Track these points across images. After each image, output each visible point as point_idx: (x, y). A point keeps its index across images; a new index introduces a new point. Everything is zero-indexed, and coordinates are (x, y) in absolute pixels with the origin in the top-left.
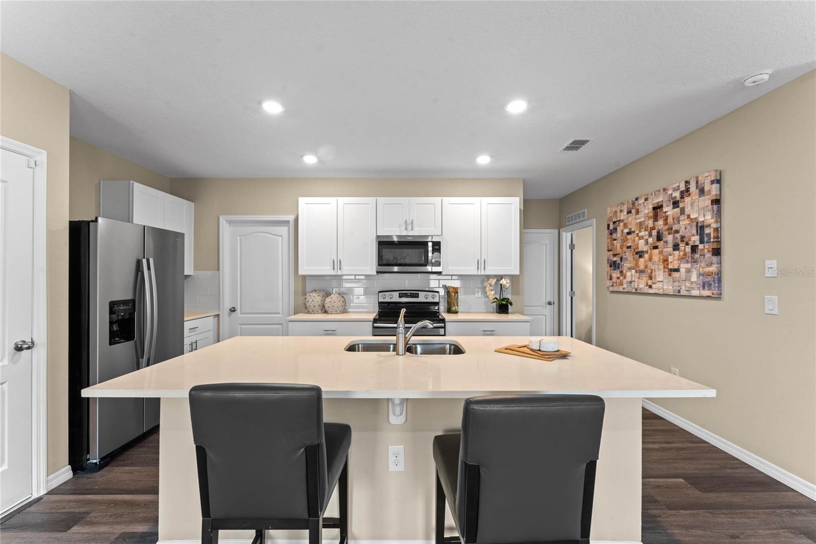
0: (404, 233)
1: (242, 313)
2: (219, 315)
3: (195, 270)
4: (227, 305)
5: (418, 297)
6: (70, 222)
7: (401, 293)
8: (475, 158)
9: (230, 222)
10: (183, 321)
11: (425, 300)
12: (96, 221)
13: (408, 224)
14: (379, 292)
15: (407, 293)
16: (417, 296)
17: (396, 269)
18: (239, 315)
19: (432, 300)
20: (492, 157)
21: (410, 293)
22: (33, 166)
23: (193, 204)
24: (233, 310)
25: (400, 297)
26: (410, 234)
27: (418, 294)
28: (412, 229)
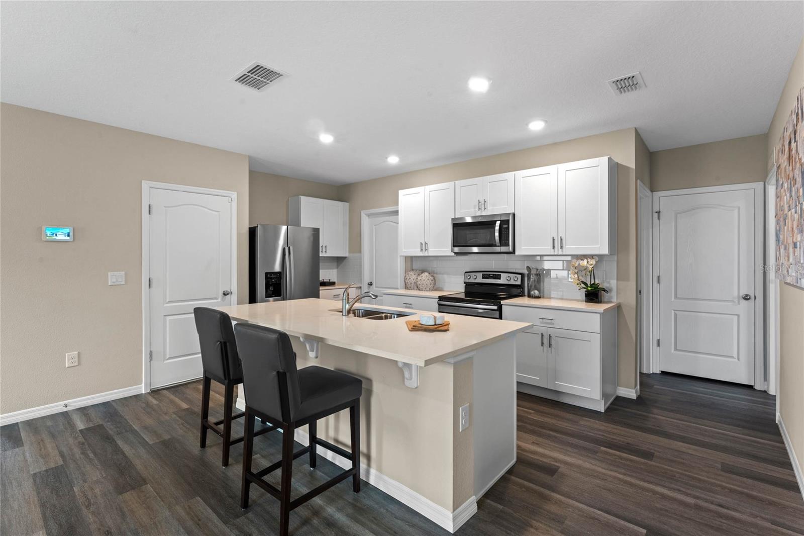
0: (479, 214)
1: (376, 287)
2: (361, 287)
3: (350, 252)
4: (367, 280)
5: (500, 279)
6: (250, 228)
7: (485, 274)
8: (527, 124)
9: (369, 215)
10: (319, 290)
11: (507, 282)
12: (258, 227)
13: (482, 204)
14: (466, 272)
15: (490, 274)
16: (499, 277)
17: (475, 249)
18: (375, 289)
19: (514, 283)
20: (546, 122)
21: (493, 275)
22: (230, 201)
23: (348, 203)
24: (371, 284)
25: (483, 278)
26: (484, 213)
27: (500, 275)
28: (485, 209)
